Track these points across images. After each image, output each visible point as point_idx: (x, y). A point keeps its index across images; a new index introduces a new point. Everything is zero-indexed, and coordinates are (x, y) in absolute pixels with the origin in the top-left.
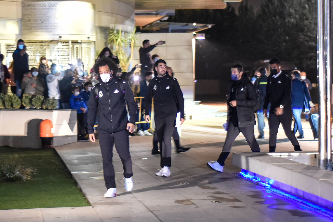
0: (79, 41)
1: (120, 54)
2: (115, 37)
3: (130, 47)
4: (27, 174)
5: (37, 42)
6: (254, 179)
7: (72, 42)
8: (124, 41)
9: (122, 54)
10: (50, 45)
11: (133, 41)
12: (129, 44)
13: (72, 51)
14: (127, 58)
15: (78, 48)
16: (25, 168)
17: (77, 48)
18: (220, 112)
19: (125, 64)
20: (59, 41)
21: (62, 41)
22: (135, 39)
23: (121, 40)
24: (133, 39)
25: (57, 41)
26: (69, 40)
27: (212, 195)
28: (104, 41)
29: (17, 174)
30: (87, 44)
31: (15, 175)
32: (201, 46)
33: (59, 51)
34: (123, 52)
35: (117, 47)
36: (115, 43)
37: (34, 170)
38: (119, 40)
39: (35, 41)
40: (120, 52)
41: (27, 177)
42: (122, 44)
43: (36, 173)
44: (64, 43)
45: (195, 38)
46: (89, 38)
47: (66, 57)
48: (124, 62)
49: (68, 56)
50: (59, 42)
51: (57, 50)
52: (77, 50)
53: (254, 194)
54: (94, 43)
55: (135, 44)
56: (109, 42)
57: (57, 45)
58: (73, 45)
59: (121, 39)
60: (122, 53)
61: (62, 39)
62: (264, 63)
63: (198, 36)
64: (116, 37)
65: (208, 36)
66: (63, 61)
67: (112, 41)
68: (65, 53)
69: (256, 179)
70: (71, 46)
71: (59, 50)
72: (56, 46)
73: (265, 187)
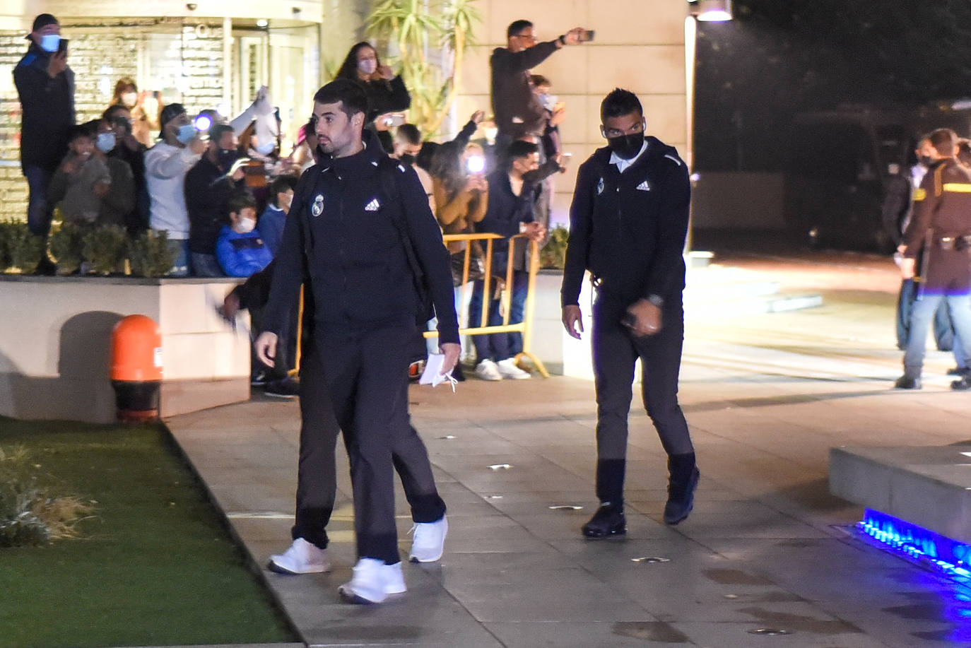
0: (261, 23)
1: (412, 71)
2: (393, 9)
3: (453, 46)
4: (62, 520)
5: (102, 25)
6: (912, 549)
7: (235, 27)
8: (428, 24)
9: (420, 74)
10: (154, 35)
11: (463, 24)
12: (448, 35)
13: (233, 58)
14: (439, 89)
15: (258, 49)
16: (53, 497)
17: (253, 47)
18: (788, 293)
19: (433, 110)
20: (186, 21)
21: (197, 22)
22: (470, 17)
23: (418, 20)
24: (461, 17)
25: (181, 23)
26: (222, 19)
27: (752, 606)
28: (352, 22)
29: (23, 519)
30: (291, 34)
31: (14, 523)
32: (716, 47)
33: (183, 59)
34: (425, 65)
35: (403, 46)
36: (396, 30)
37: (86, 505)
38: (410, 20)
39: (98, 22)
40: (415, 67)
41: (62, 530)
42: (423, 36)
43: (93, 513)
44: (202, 28)
45: (695, 16)
46: (296, 10)
47: (212, 82)
48: (428, 101)
49: (217, 78)
50: (184, 25)
51: (177, 54)
52: (253, 55)
53: (908, 603)
54: (315, 29)
55: (473, 36)
56: (372, 25)
57: (179, 36)
58: (239, 39)
59: (421, 18)
60: (420, 69)
61: (195, 14)
62: (952, 111)
63: (708, 10)
64: (397, 7)
65: (744, 10)
66: (197, 97)
67: (386, 23)
68: (207, 66)
69: (920, 548)
70: (229, 39)
71: (186, 54)
72: (174, 39)
73: (953, 578)
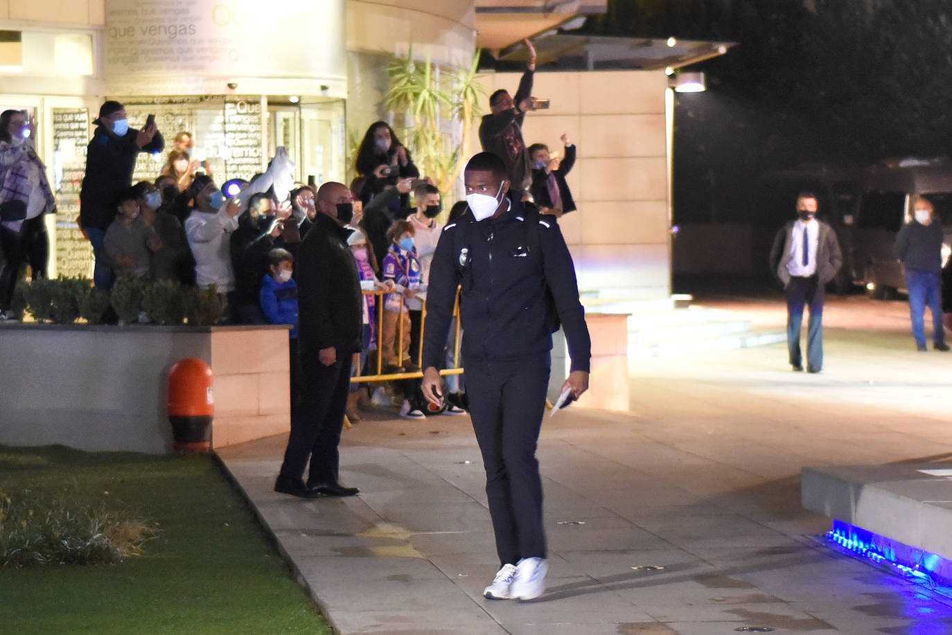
0: (294, 100)
1: (426, 140)
2: (409, 85)
3: (462, 117)
4: (130, 541)
5: (153, 103)
6: (874, 554)
7: (270, 103)
8: (439, 97)
9: (434, 142)
10: (199, 112)
11: (471, 98)
12: (456, 109)
13: (269, 130)
14: (450, 156)
15: (291, 122)
16: (122, 520)
17: (286, 120)
18: (759, 331)
19: (445, 173)
20: (228, 99)
21: (238, 99)
22: (477, 92)
23: (431, 95)
24: (469, 91)
25: (223, 100)
26: (260, 96)
27: (736, 607)
28: (374, 97)
29: (96, 540)
30: (320, 109)
31: (88, 544)
32: (690, 114)
33: (225, 132)
34: (438, 134)
35: (418, 118)
36: (412, 104)
37: (151, 527)
38: (424, 95)
39: (150, 100)
40: (429, 136)
41: (131, 549)
42: (435, 108)
43: (156, 534)
44: (241, 104)
45: (673, 88)
46: (324, 88)
47: (252, 152)
48: (441, 166)
49: (254, 149)
50: (225, 102)
51: (220, 127)
52: (286, 128)
53: (873, 602)
54: (341, 104)
55: (480, 109)
56: (390, 100)
57: (221, 112)
58: (274, 114)
59: (433, 93)
60: (433, 137)
61: (237, 92)
62: (900, 168)
63: (684, 82)
64: (413, 84)
65: (716, 81)
66: (238, 165)
67: (402, 99)
68: (247, 138)
69: (882, 554)
70: (265, 114)
71: (228, 128)
72: (217, 115)
73: (912, 580)
